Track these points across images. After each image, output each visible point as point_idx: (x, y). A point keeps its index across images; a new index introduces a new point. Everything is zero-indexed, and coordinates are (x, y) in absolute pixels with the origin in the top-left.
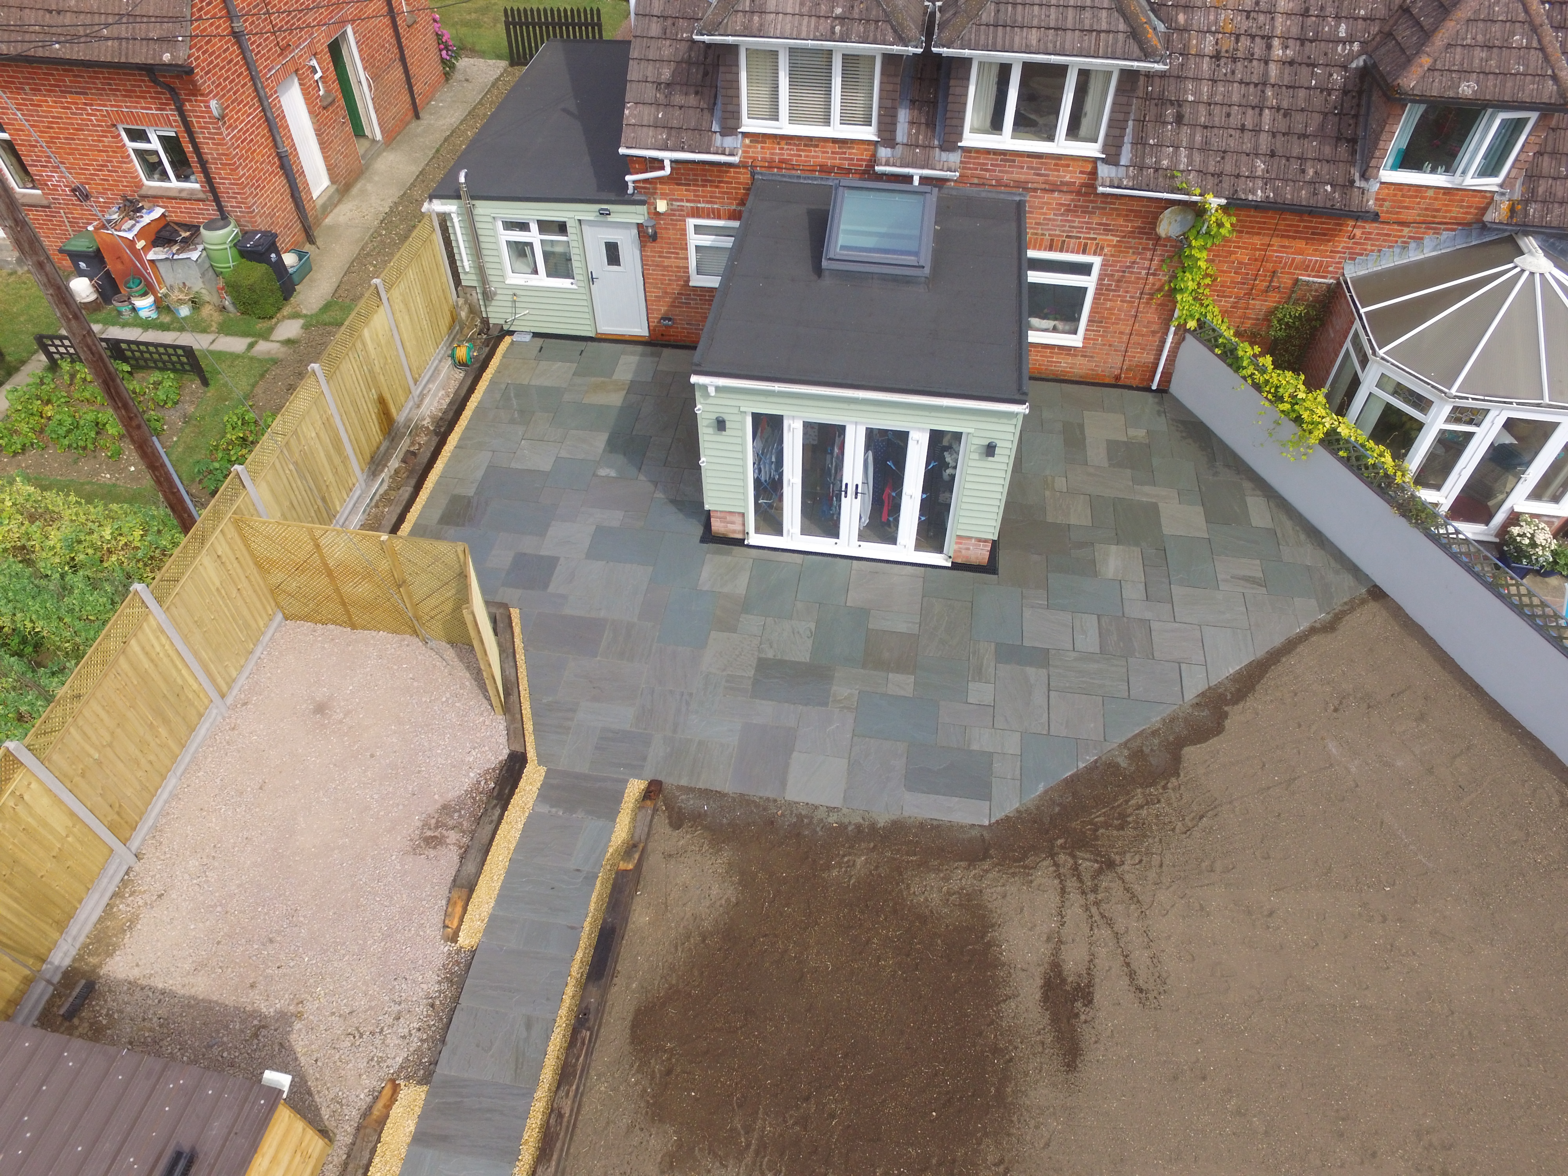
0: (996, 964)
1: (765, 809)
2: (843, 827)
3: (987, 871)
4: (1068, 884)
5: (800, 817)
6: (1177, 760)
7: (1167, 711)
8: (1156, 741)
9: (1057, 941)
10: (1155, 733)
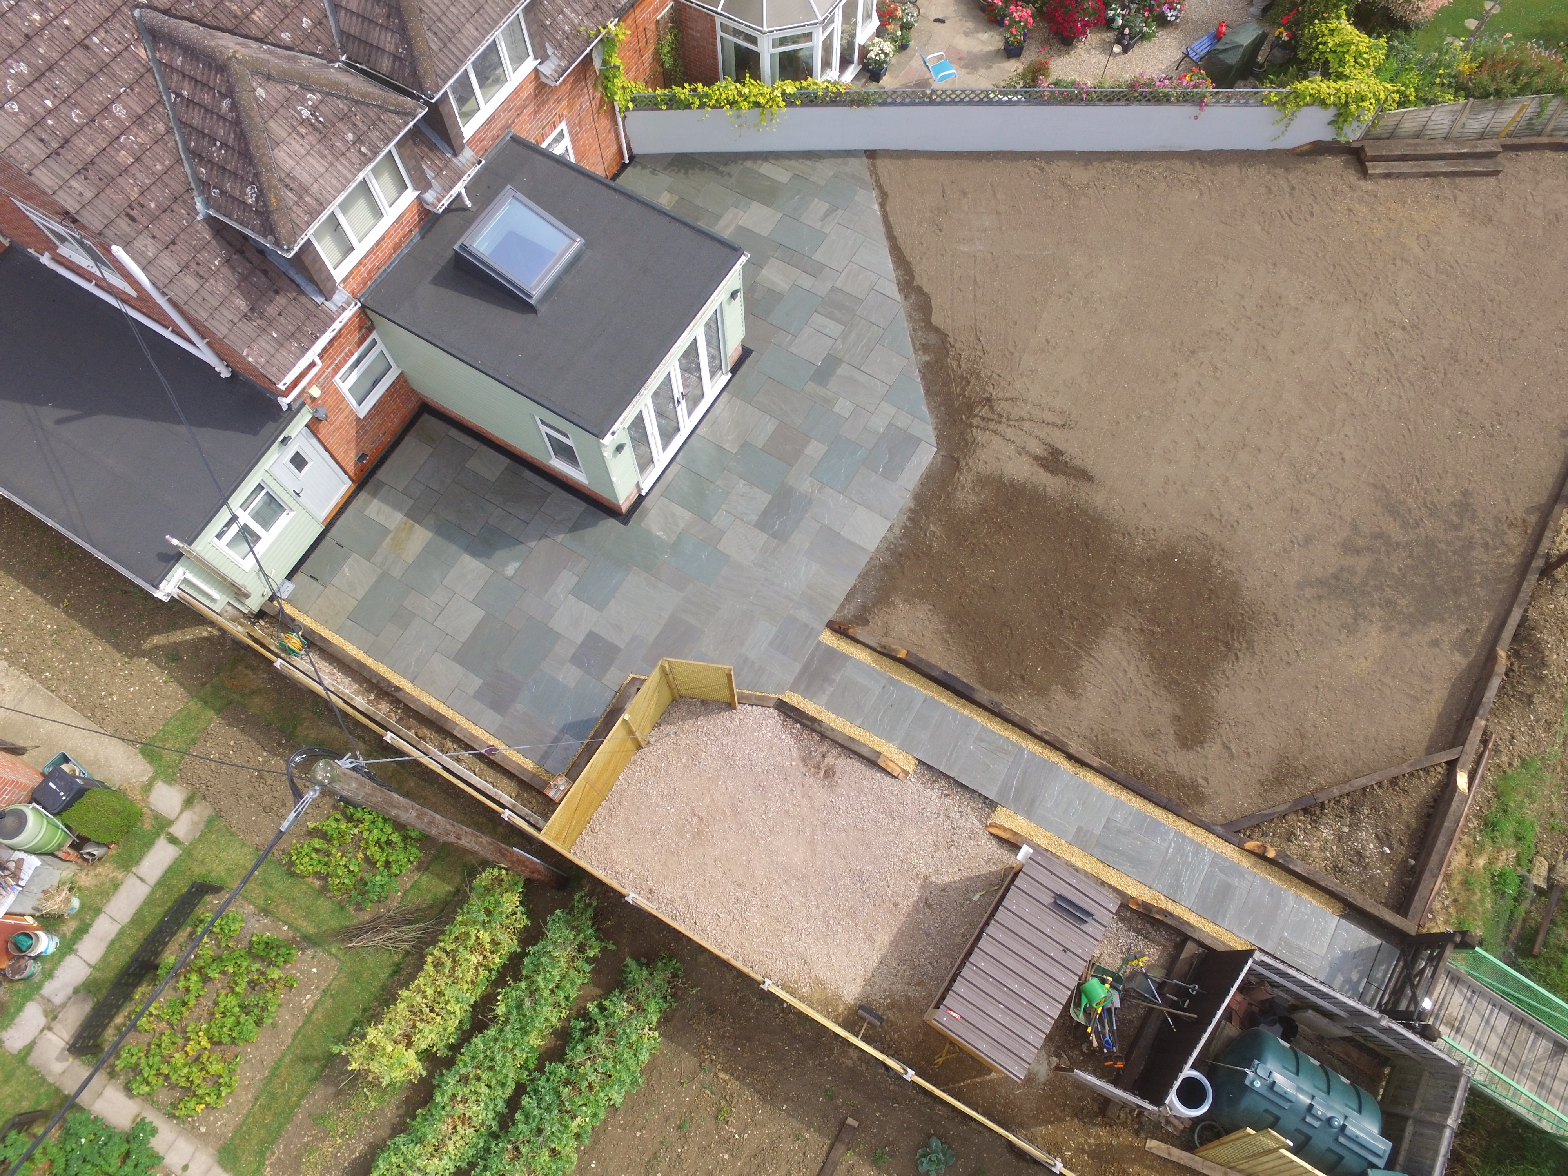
0: (1024, 486)
1: (875, 567)
2: (905, 527)
3: (967, 464)
4: (991, 427)
5: (888, 549)
6: (936, 330)
7: (902, 316)
8: (920, 333)
9: (1022, 450)
10: (915, 330)
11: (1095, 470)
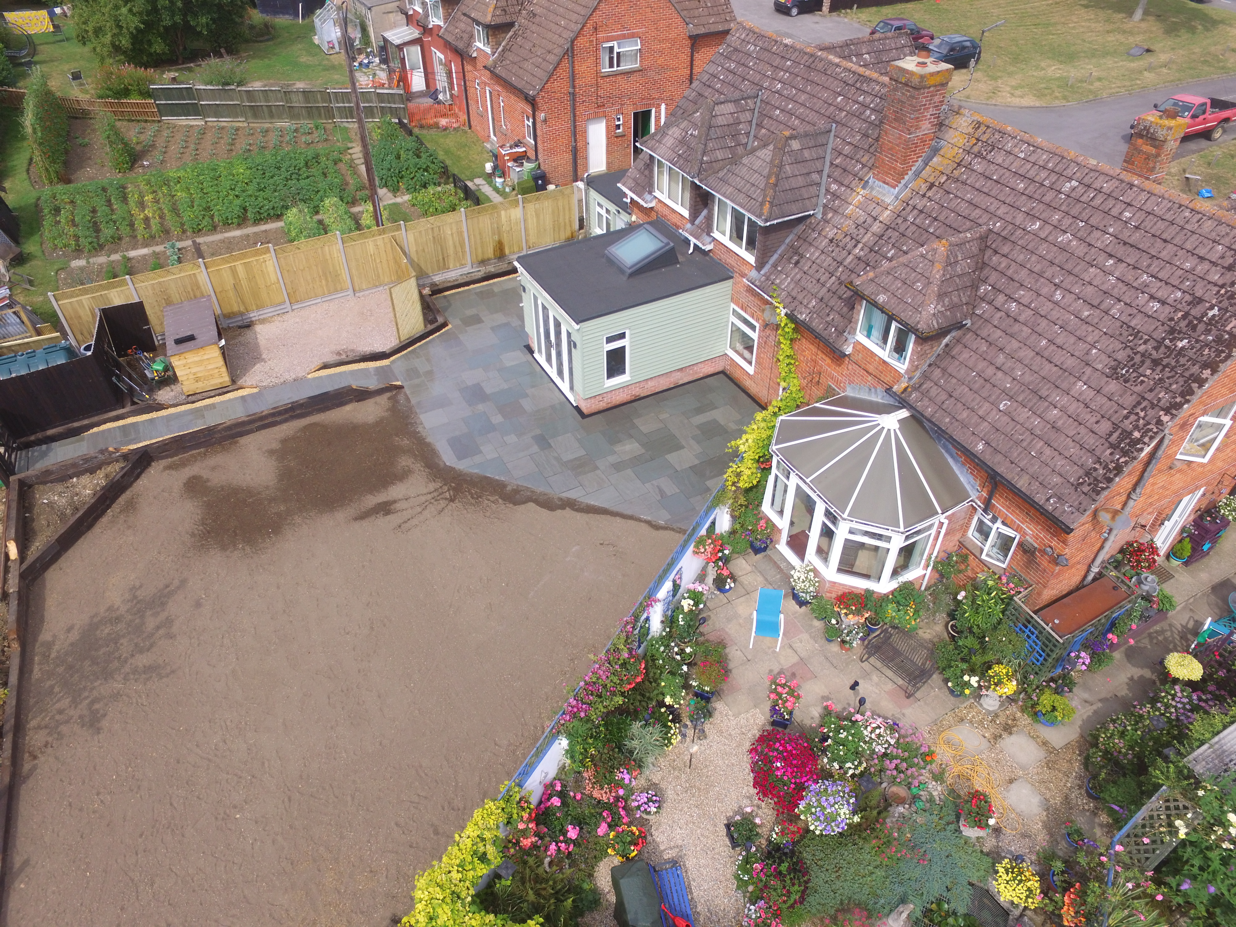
0: (386, 487)
1: (411, 414)
2: (418, 433)
3: (425, 471)
4: (435, 493)
5: (415, 422)
6: (524, 503)
7: (549, 491)
8: (529, 493)
9: (406, 498)
11: (357, 525)
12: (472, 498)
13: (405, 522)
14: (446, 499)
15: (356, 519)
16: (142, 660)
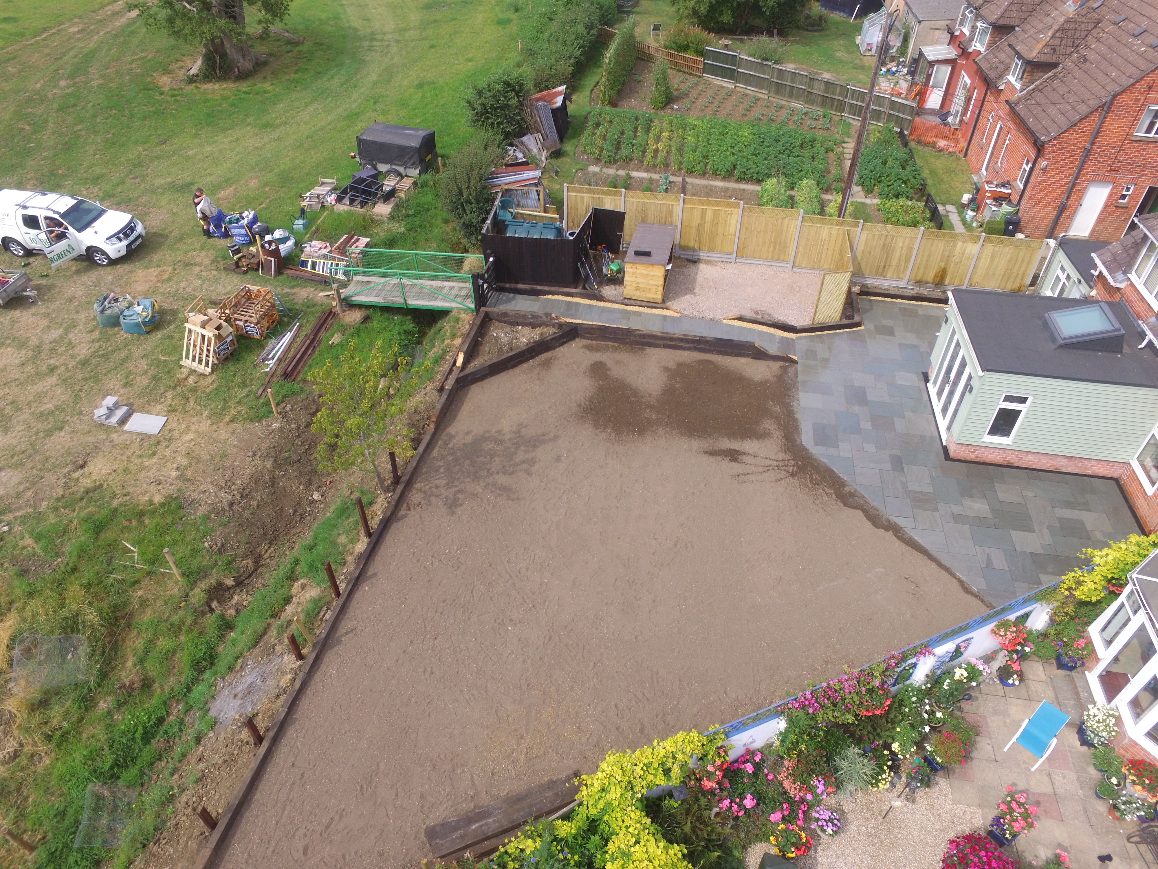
0: (743, 438)
1: (793, 388)
2: (791, 406)
3: (781, 441)
4: (781, 462)
5: (793, 396)
6: (854, 508)
7: (881, 508)
8: (863, 503)
9: (755, 456)
11: (705, 458)
12: (811, 482)
13: (745, 475)
14: (788, 472)
15: (706, 453)
16: (502, 480)
